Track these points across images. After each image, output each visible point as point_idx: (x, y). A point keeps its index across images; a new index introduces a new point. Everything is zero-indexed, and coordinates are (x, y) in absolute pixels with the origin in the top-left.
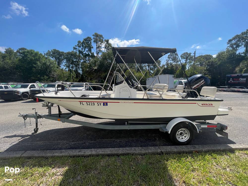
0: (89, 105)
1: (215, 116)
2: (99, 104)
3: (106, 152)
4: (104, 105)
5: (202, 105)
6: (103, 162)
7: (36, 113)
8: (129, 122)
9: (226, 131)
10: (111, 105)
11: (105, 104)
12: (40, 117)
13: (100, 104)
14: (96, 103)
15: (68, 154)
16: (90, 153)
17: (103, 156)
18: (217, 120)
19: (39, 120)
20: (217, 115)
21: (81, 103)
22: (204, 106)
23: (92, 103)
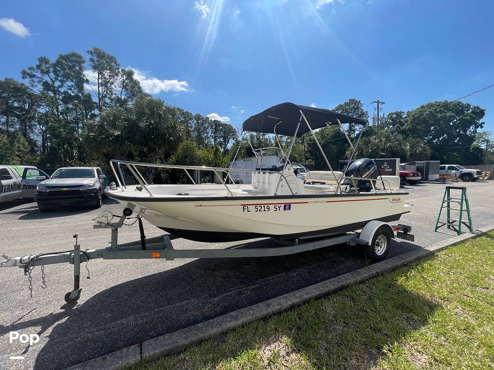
0: (260, 211)
1: (400, 215)
2: (277, 207)
3: (314, 294)
4: (285, 209)
5: (393, 202)
6: (329, 308)
7: (77, 247)
8: (301, 238)
9: (411, 233)
10: (297, 208)
11: (287, 207)
12: (87, 257)
13: (279, 208)
14: (272, 207)
15: (254, 316)
16: (289, 303)
17: (326, 295)
18: (402, 220)
19: (83, 265)
20: (403, 213)
21: (244, 209)
22: (394, 201)
23: (266, 206)
